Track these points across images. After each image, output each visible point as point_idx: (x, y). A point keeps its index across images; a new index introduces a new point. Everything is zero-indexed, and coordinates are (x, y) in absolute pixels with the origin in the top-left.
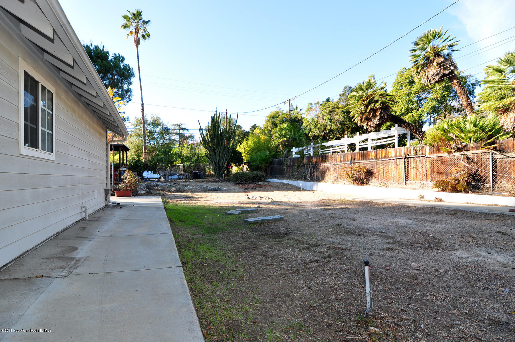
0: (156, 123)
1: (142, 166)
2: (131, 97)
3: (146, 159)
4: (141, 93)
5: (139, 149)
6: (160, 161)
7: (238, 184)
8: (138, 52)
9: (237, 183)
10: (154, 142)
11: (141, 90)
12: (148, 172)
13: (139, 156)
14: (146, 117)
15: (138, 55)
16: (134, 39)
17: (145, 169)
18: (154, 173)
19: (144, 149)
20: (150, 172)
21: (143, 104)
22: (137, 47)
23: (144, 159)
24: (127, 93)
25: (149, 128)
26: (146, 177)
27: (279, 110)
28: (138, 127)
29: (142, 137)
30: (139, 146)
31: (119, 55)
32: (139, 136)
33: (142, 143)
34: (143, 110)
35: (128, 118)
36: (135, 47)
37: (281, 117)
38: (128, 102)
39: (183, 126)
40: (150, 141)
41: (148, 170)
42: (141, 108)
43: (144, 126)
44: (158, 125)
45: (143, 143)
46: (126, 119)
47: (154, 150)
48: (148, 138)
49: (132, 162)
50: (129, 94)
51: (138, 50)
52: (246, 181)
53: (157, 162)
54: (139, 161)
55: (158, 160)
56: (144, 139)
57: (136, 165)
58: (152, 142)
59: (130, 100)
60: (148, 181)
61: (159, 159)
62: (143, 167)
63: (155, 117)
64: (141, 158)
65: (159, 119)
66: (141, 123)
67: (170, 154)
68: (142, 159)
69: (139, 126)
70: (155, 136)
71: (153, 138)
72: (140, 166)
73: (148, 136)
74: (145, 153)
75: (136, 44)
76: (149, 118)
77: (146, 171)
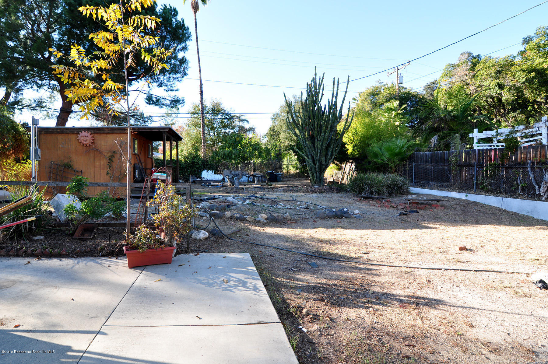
0: (216, 110)
1: (200, 163)
2: (187, 70)
3: (205, 154)
4: (200, 71)
5: (197, 142)
6: (226, 157)
7: (366, 198)
8: (196, 19)
9: (362, 197)
10: (214, 133)
11: (200, 66)
12: (207, 171)
13: (196, 150)
14: (205, 103)
15: (196, 22)
16: (192, 3)
17: (205, 167)
18: (215, 174)
19: (202, 141)
20: (210, 172)
21: (201, 85)
22: (195, 12)
23: (202, 155)
24: (181, 65)
25: (208, 116)
26: (206, 179)
27: (379, 85)
28: (196, 116)
29: (200, 127)
30: (197, 138)
31: (171, 7)
32: (197, 125)
33: (200, 134)
34: (202, 92)
35: (183, 101)
36: (193, 12)
37: (384, 93)
38: (183, 77)
39: (242, 118)
40: (209, 132)
41: (209, 168)
42: (199, 89)
43: (203, 114)
44: (219, 112)
45: (202, 135)
46: (181, 102)
47: (214, 142)
48: (207, 128)
49: (188, 158)
50: (184, 65)
51: (195, 16)
52: (379, 193)
53: (223, 158)
54: (197, 156)
55: (224, 155)
56: (203, 129)
57: (193, 163)
58: (212, 134)
59: (185, 75)
60: (208, 186)
61: (226, 153)
62: (202, 165)
63: (216, 102)
64: (199, 153)
65: (219, 105)
66: (200, 110)
67: (241, 146)
68: (201, 154)
69: (197, 114)
70: (215, 125)
71: (213, 128)
72: (198, 164)
73: (207, 126)
74: (204, 146)
75: (194, 10)
76: (208, 104)
77: (206, 170)
